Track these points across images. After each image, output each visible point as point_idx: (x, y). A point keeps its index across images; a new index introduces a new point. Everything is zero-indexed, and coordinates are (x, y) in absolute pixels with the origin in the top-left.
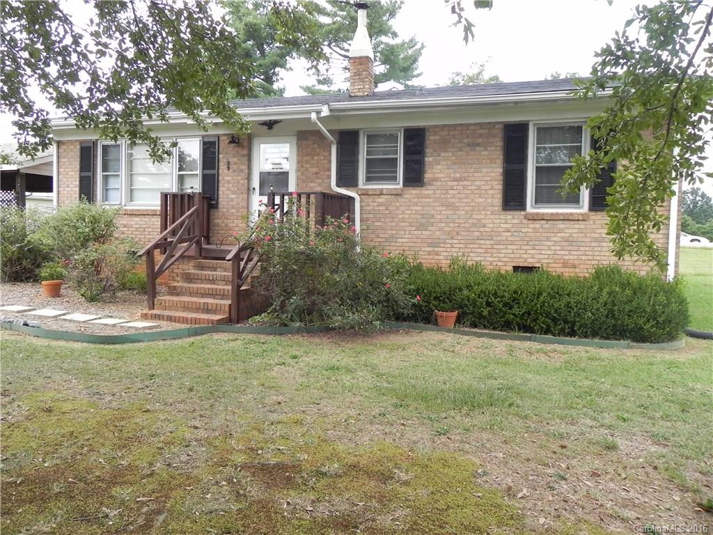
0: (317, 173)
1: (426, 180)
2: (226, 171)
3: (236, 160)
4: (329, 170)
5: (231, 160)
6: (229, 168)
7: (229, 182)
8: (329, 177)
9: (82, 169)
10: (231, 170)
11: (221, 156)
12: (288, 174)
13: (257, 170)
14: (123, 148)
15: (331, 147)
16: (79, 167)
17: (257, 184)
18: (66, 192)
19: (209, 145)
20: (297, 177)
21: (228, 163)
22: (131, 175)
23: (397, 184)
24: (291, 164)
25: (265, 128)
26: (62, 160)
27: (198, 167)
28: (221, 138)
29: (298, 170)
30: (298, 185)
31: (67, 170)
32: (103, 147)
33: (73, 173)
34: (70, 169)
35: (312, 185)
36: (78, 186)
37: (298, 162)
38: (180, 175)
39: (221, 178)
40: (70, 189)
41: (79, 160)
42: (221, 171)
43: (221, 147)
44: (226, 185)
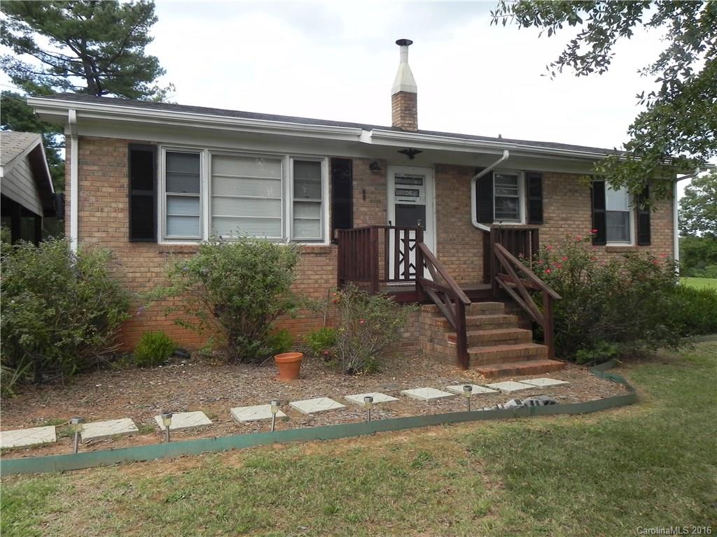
0: (457, 208)
1: (544, 219)
2: (361, 201)
3: (372, 188)
4: (469, 205)
5: (367, 188)
6: (364, 198)
7: (364, 214)
8: (470, 213)
9: (134, 184)
10: (367, 200)
11: (355, 183)
12: (424, 207)
13: (392, 201)
14: (205, 160)
15: (470, 184)
16: (125, 181)
17: (392, 217)
18: (96, 219)
19: (341, 169)
20: (438, 212)
21: (364, 192)
22: (213, 198)
23: (520, 222)
24: (428, 198)
25: (405, 156)
26: (85, 167)
27: (320, 195)
28: (355, 162)
29: (438, 204)
30: (438, 220)
31: (98, 184)
32: (168, 154)
33: (111, 190)
34: (106, 184)
35: (453, 220)
36: (122, 210)
37: (437, 196)
38: (294, 202)
39: (355, 208)
40: (104, 214)
41: (126, 170)
42: (354, 200)
43: (354, 173)
44: (362, 217)
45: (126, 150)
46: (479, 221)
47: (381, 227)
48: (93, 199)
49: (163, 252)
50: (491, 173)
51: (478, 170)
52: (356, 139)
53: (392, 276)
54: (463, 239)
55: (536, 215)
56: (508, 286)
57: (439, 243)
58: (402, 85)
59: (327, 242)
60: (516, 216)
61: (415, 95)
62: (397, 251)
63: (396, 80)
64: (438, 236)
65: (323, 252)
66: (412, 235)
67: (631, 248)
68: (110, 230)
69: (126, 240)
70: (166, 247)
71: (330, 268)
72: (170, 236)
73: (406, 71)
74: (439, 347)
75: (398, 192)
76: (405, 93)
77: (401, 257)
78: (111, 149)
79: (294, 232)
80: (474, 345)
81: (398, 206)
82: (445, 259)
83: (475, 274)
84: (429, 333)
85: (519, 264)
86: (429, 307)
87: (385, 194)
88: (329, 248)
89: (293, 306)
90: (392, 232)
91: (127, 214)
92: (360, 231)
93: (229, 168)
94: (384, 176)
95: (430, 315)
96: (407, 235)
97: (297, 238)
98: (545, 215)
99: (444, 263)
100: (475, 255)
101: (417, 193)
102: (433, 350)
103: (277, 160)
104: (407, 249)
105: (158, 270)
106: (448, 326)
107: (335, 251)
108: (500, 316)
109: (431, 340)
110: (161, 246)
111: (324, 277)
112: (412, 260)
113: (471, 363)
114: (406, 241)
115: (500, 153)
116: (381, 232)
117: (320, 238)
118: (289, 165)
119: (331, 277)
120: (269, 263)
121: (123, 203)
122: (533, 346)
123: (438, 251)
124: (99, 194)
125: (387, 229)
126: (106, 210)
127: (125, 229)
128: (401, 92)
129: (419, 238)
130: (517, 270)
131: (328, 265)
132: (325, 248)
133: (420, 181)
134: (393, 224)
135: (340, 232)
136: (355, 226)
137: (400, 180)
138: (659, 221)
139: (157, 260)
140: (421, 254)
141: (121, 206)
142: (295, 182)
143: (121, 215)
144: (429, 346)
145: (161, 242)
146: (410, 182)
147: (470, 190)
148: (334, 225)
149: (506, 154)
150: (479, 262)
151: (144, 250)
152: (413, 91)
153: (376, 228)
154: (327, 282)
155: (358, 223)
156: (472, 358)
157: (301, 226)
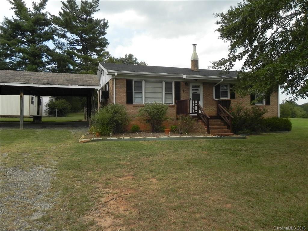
0: (209, 94)
1: (235, 97)
2: (183, 93)
3: (185, 89)
4: (213, 94)
5: (184, 89)
6: (183, 92)
7: (183, 96)
8: (213, 96)
9: (127, 90)
10: (184, 92)
11: (181, 88)
12: (200, 94)
13: (191, 93)
14: (143, 83)
15: (213, 87)
16: (125, 89)
17: (191, 97)
18: (119, 98)
19: (178, 84)
20: (204, 95)
21: (183, 90)
22: (145, 92)
23: (228, 98)
24: (201, 92)
25: (195, 80)
26: (117, 86)
27: (172, 91)
28: (181, 83)
29: (204, 93)
30: (204, 98)
31: (119, 90)
32: (135, 82)
33: (122, 91)
34: (121, 89)
35: (208, 98)
36: (125, 96)
37: (204, 91)
38: (165, 93)
39: (181, 95)
40: (121, 97)
41: (125, 86)
42: (181, 93)
43: (181, 85)
44: (183, 97)
45: (126, 81)
46: (216, 98)
47: (188, 100)
48: (118, 93)
49: (134, 106)
50: (219, 84)
51: (216, 84)
52: (181, 77)
53: (191, 112)
54: (211, 103)
55: (233, 96)
56: (221, 115)
57: (204, 104)
58: (194, 58)
59: (174, 104)
60: (227, 96)
61: (198, 60)
62: (192, 106)
63: (192, 57)
64: (204, 102)
65: (173, 106)
66: (196, 102)
67: (263, 106)
68: (122, 101)
69: (126, 103)
70: (135, 105)
71: (174, 111)
72: (135, 102)
73: (195, 54)
74: (203, 130)
75: (193, 90)
76: (195, 60)
77: (193, 108)
78: (122, 81)
79: (165, 101)
80: (211, 129)
81: (192, 94)
82: (206, 108)
83: (214, 113)
84: (200, 127)
85: (224, 109)
86: (200, 120)
87: (189, 91)
88: (174, 105)
89: (167, 119)
90: (191, 101)
91: (126, 96)
92: (183, 101)
93: (149, 85)
94: (189, 86)
95: (200, 122)
96: (195, 102)
97: (166, 103)
98: (236, 96)
99: (205, 110)
100: (214, 108)
101: (198, 90)
102: (201, 131)
103: (161, 82)
104: (195, 105)
105: (132, 110)
106: (205, 125)
107: (176, 106)
108: (219, 123)
109: (201, 128)
110: (133, 105)
111: (173, 113)
112: (196, 109)
113: (210, 133)
114: (195, 103)
115: (220, 80)
116: (188, 101)
117: (172, 103)
118: (164, 84)
119: (175, 113)
120: (162, 108)
121: (125, 94)
122: (226, 130)
123: (204, 106)
124: (120, 92)
125: (190, 100)
126: (121, 96)
127: (126, 101)
128: (194, 60)
129: (198, 103)
130: (224, 111)
131: (174, 110)
132: (173, 105)
133: (199, 87)
134: (191, 99)
135: (177, 101)
136: (181, 100)
137: (193, 87)
138: (273, 98)
139: (133, 108)
140: (199, 107)
141: (124, 95)
142: (165, 88)
143: (124, 97)
144: (200, 130)
145: (133, 104)
146: (196, 87)
147: (213, 89)
148: (175, 99)
149: (222, 80)
150: (215, 109)
151: (130, 105)
152: (197, 59)
153: (187, 100)
154: (174, 114)
155: (182, 99)
156: (211, 132)
157: (167, 100)
